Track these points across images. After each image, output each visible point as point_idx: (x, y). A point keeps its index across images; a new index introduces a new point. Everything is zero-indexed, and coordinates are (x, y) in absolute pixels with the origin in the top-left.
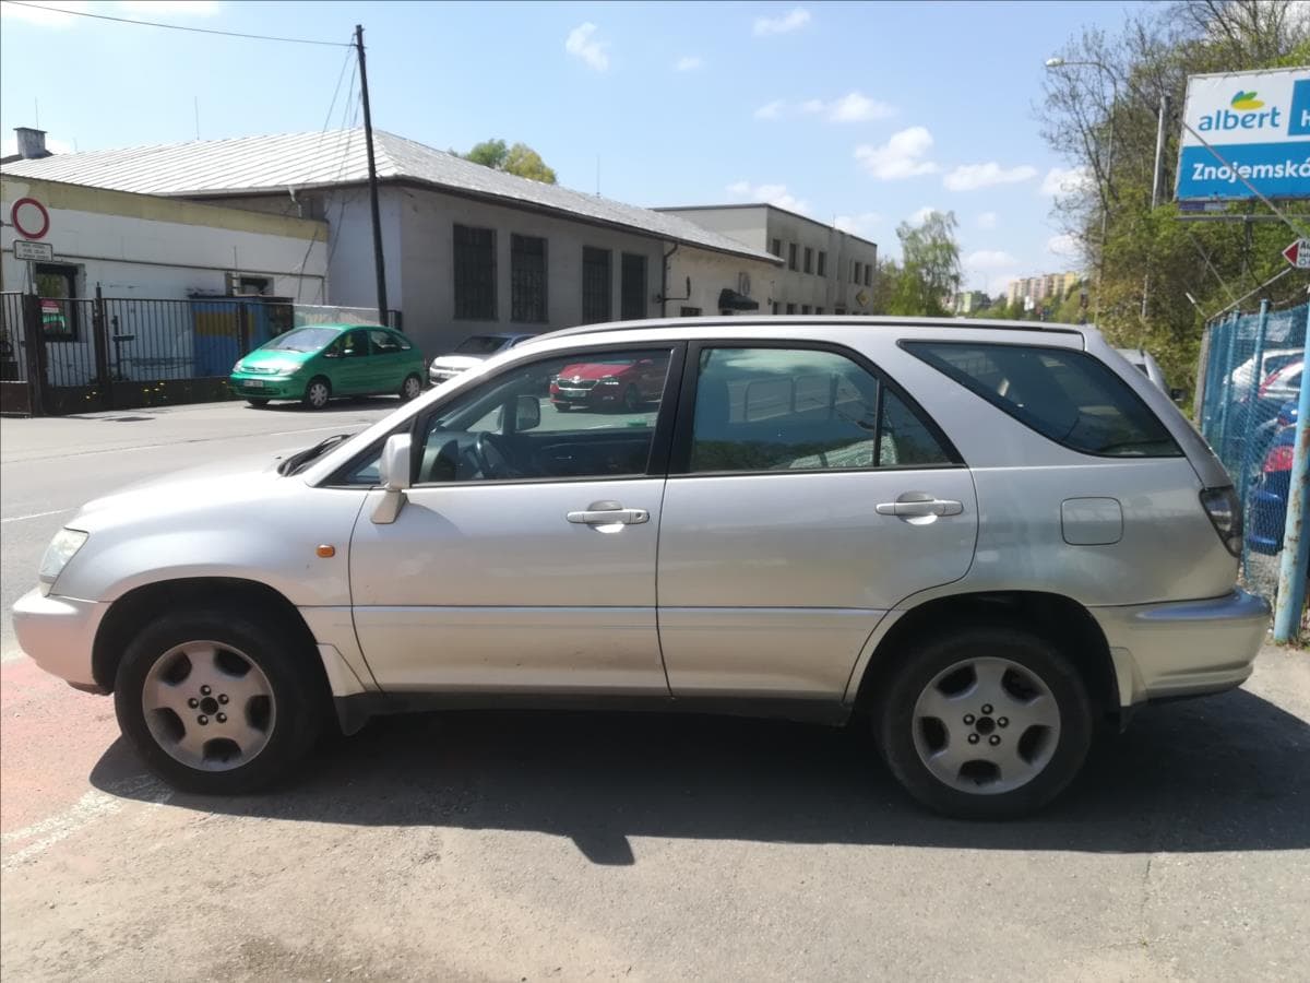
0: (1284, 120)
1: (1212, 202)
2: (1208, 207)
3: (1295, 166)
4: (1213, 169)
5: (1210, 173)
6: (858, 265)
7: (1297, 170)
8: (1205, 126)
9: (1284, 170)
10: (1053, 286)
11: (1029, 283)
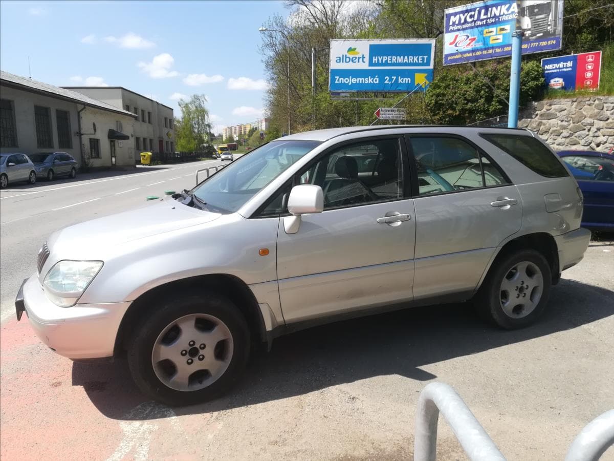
0: (367, 60)
1: (343, 92)
2: (342, 95)
3: (372, 79)
4: (343, 79)
5: (342, 80)
6: (166, 119)
7: (373, 80)
8: (338, 61)
9: (368, 80)
10: (241, 130)
11: (231, 128)
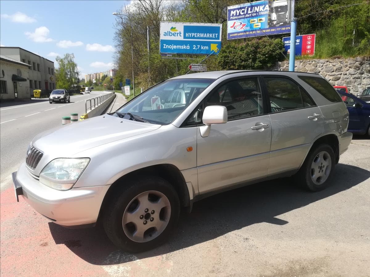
0: (182, 34)
1: (168, 54)
3: (186, 46)
5: (167, 47)
6: (49, 68)
7: (186, 47)
8: (165, 35)
9: (183, 47)
10: (97, 77)
11: (90, 75)
